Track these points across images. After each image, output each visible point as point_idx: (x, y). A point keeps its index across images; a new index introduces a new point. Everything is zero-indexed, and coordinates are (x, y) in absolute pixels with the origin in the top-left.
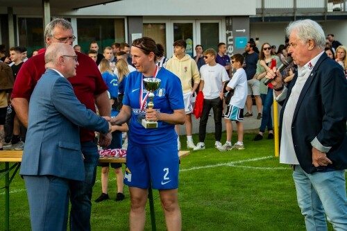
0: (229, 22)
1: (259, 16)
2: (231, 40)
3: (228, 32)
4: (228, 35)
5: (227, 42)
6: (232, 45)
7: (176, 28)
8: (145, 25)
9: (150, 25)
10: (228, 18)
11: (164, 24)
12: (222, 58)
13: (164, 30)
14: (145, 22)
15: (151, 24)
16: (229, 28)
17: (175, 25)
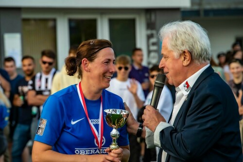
0: (151, 16)
1: (196, 8)
2: (154, 44)
3: (149, 32)
4: (149, 37)
5: (148, 46)
6: (155, 51)
7: (73, 24)
8: (26, 20)
9: (33, 22)
10: (148, 11)
11: (55, 20)
12: (139, 70)
13: (54, 29)
14: (25, 16)
15: (35, 20)
16: (151, 26)
17: (70, 21)
